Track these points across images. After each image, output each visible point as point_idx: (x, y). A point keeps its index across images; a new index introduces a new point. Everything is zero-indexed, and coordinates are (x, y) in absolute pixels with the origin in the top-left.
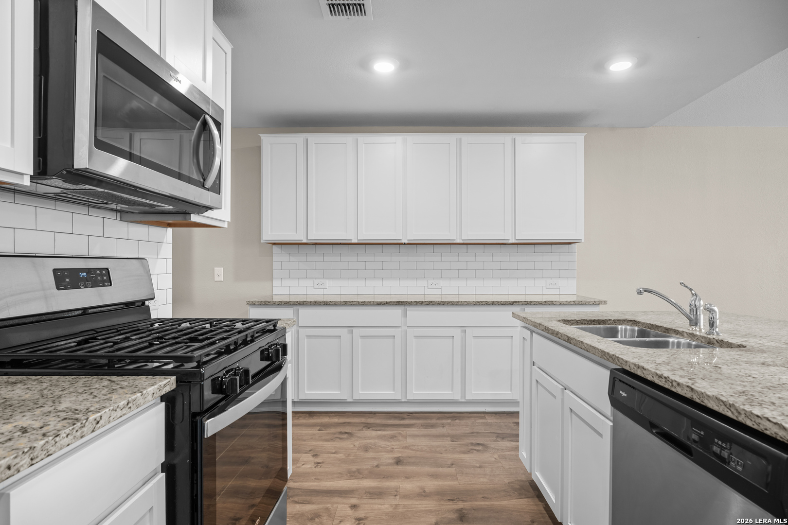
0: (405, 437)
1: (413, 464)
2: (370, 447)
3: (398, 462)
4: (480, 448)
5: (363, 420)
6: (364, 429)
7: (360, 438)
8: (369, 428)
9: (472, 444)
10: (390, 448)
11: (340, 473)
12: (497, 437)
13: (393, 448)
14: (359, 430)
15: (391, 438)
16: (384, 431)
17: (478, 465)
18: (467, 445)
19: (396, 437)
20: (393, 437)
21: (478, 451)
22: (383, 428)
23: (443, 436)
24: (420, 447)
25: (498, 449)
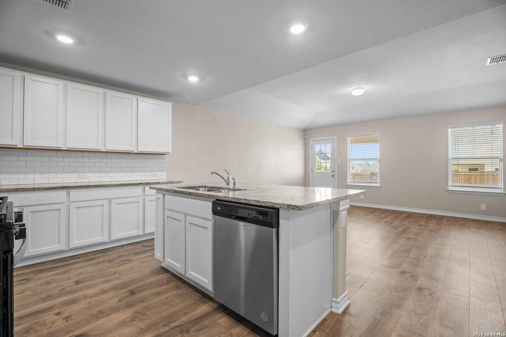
0: (76, 269)
1: (89, 280)
2: (51, 281)
3: (77, 282)
4: (128, 261)
5: (34, 269)
6: (38, 274)
7: (39, 279)
8: (42, 272)
9: (122, 261)
10: (67, 277)
11: (34, 302)
12: (135, 254)
13: (69, 277)
14: (35, 275)
15: (65, 273)
16: (56, 270)
17: (130, 269)
18: (119, 262)
19: (68, 271)
20: (65, 272)
21: (127, 263)
22: (55, 269)
23: (102, 262)
24: (89, 272)
25: (138, 260)
